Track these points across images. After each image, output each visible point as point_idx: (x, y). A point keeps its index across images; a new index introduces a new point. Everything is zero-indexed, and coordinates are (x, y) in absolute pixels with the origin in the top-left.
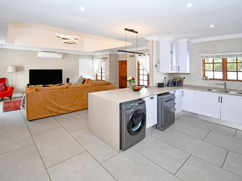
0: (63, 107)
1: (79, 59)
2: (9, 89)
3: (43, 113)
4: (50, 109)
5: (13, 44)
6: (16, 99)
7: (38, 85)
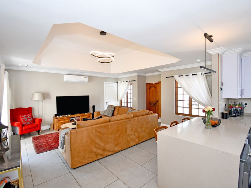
0: (108, 147)
1: (104, 83)
2: (37, 121)
3: (89, 158)
4: (95, 150)
5: (40, 65)
6: (43, 133)
7: (66, 115)
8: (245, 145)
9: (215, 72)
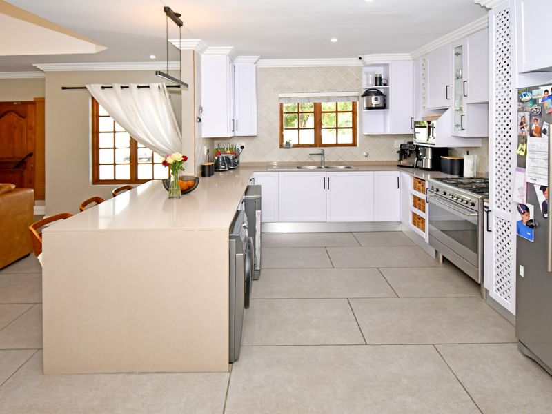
8: (238, 213)
9: (187, 86)
